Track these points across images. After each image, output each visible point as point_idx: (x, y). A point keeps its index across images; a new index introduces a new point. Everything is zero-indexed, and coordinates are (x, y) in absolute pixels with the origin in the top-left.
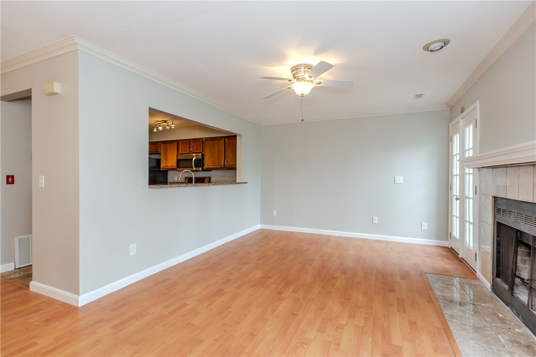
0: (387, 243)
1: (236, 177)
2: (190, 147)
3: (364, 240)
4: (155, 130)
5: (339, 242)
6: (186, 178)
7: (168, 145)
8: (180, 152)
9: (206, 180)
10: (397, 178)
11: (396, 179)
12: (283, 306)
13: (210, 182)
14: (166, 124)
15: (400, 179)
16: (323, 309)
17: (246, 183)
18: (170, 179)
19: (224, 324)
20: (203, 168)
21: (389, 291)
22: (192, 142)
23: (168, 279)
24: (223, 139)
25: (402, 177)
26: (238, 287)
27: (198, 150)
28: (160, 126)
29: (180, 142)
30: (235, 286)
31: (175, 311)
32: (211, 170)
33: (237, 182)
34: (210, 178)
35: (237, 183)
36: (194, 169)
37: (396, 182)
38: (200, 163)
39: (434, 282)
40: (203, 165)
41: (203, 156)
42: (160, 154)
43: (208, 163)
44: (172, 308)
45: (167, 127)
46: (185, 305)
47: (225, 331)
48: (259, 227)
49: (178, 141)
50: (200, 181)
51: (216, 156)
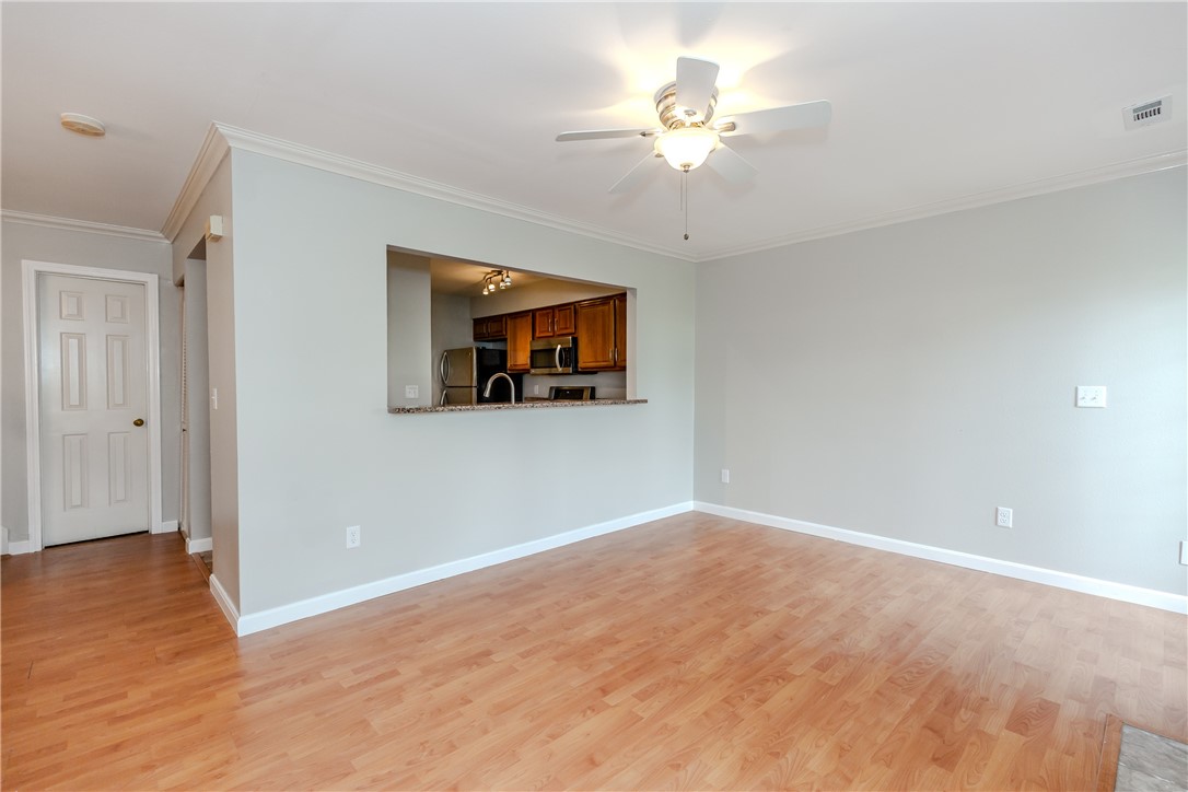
0: (1040, 590)
1: (625, 387)
2: (553, 322)
3: (963, 574)
4: (486, 293)
5: (877, 571)
6: (551, 388)
7: (518, 320)
8: (537, 335)
9: (587, 394)
10: (1082, 390)
11: (1080, 396)
12: (585, 730)
13: (593, 397)
14: (500, 277)
15: (1094, 395)
16: (679, 765)
17: (646, 401)
18: (527, 393)
19: (422, 744)
20: (576, 366)
21: (935, 760)
22: (557, 312)
23: (416, 606)
24: (612, 302)
25: (1105, 388)
26: (524, 656)
27: (566, 328)
28: (491, 283)
29: (537, 314)
30: (522, 649)
31: (367, 683)
32: (595, 373)
33: (628, 399)
34: (593, 389)
35: (629, 402)
36: (560, 369)
37: (1080, 403)
38: (570, 356)
39: (1141, 768)
40: (576, 362)
41: (575, 341)
42: (505, 340)
43: (585, 359)
44: (367, 676)
45: (502, 284)
46: (394, 673)
47: (409, 763)
48: (689, 506)
49: (534, 312)
50: (575, 395)
51: (600, 339)
